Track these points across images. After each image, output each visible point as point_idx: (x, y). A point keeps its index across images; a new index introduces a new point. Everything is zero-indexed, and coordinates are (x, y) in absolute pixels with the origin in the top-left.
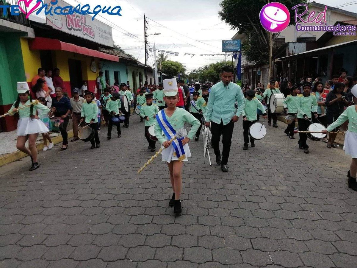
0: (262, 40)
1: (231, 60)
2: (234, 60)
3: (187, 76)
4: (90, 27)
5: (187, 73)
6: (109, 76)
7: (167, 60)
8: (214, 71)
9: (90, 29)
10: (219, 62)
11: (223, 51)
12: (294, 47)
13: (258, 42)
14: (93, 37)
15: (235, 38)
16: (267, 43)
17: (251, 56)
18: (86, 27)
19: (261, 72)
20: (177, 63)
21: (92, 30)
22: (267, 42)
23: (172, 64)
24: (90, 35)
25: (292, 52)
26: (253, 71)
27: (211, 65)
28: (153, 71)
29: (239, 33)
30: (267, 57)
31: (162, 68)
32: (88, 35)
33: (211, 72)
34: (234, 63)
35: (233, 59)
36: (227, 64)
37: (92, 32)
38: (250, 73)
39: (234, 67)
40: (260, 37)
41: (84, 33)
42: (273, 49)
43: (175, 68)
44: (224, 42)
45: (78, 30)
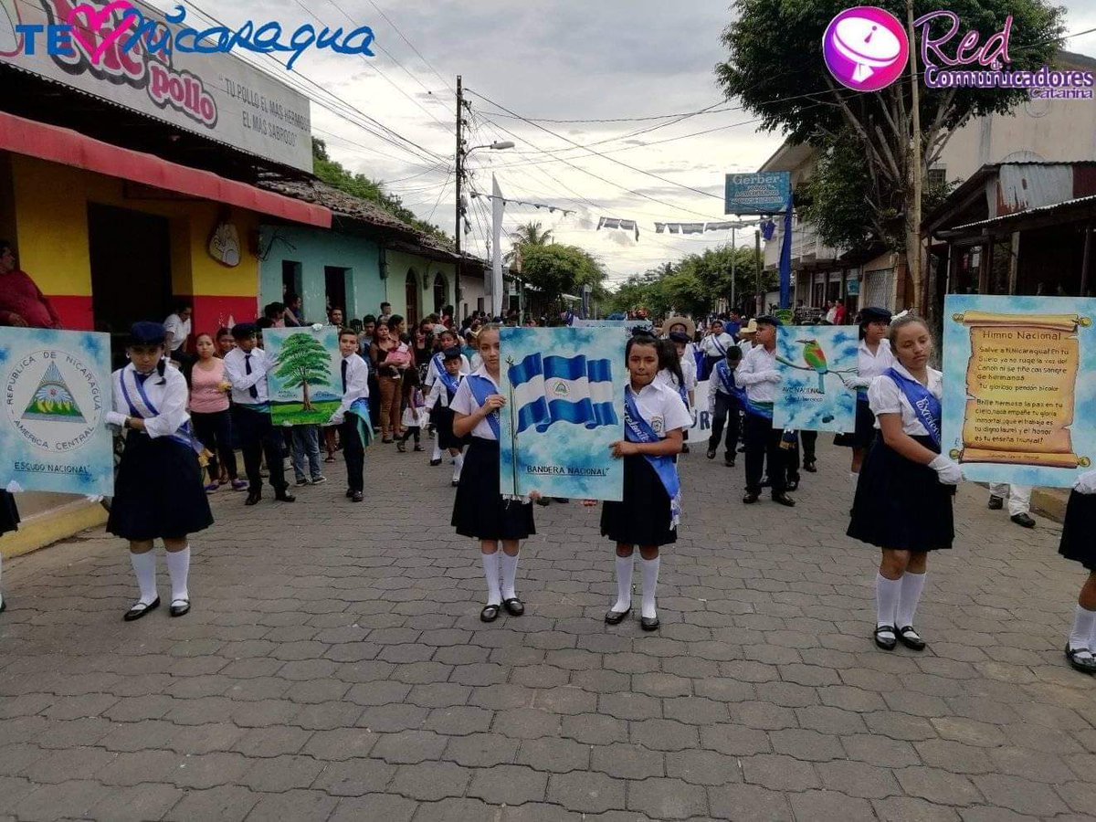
0: (880, 162)
1: (753, 245)
2: (763, 244)
3: (608, 294)
4: (194, 81)
5: (611, 286)
6: (300, 283)
7: (548, 242)
8: (696, 280)
9: (196, 87)
10: (713, 251)
11: (728, 212)
12: (1024, 181)
13: (866, 170)
14: (210, 122)
15: (772, 167)
16: (897, 173)
17: (837, 225)
18: (171, 76)
19: (862, 285)
20: (574, 250)
21: (204, 91)
22: (900, 171)
23: (558, 253)
24: (191, 111)
25: (1013, 203)
26: (828, 280)
27: (685, 263)
28: (487, 273)
29: (792, 141)
30: (898, 226)
31: (523, 266)
32: (180, 109)
33: (684, 284)
34: (763, 255)
35: (762, 239)
36: (738, 257)
37: (204, 100)
38: (817, 288)
39: (762, 268)
40: (870, 151)
41: (157, 99)
42: (923, 196)
43: (567, 266)
44: (734, 180)
45: (124, 79)
